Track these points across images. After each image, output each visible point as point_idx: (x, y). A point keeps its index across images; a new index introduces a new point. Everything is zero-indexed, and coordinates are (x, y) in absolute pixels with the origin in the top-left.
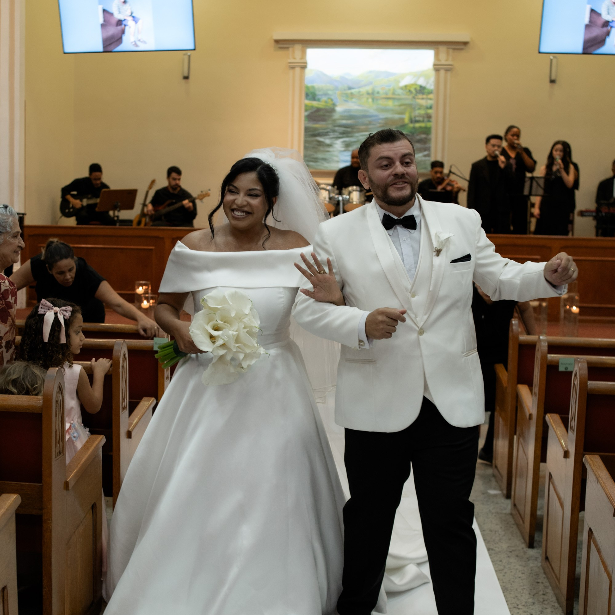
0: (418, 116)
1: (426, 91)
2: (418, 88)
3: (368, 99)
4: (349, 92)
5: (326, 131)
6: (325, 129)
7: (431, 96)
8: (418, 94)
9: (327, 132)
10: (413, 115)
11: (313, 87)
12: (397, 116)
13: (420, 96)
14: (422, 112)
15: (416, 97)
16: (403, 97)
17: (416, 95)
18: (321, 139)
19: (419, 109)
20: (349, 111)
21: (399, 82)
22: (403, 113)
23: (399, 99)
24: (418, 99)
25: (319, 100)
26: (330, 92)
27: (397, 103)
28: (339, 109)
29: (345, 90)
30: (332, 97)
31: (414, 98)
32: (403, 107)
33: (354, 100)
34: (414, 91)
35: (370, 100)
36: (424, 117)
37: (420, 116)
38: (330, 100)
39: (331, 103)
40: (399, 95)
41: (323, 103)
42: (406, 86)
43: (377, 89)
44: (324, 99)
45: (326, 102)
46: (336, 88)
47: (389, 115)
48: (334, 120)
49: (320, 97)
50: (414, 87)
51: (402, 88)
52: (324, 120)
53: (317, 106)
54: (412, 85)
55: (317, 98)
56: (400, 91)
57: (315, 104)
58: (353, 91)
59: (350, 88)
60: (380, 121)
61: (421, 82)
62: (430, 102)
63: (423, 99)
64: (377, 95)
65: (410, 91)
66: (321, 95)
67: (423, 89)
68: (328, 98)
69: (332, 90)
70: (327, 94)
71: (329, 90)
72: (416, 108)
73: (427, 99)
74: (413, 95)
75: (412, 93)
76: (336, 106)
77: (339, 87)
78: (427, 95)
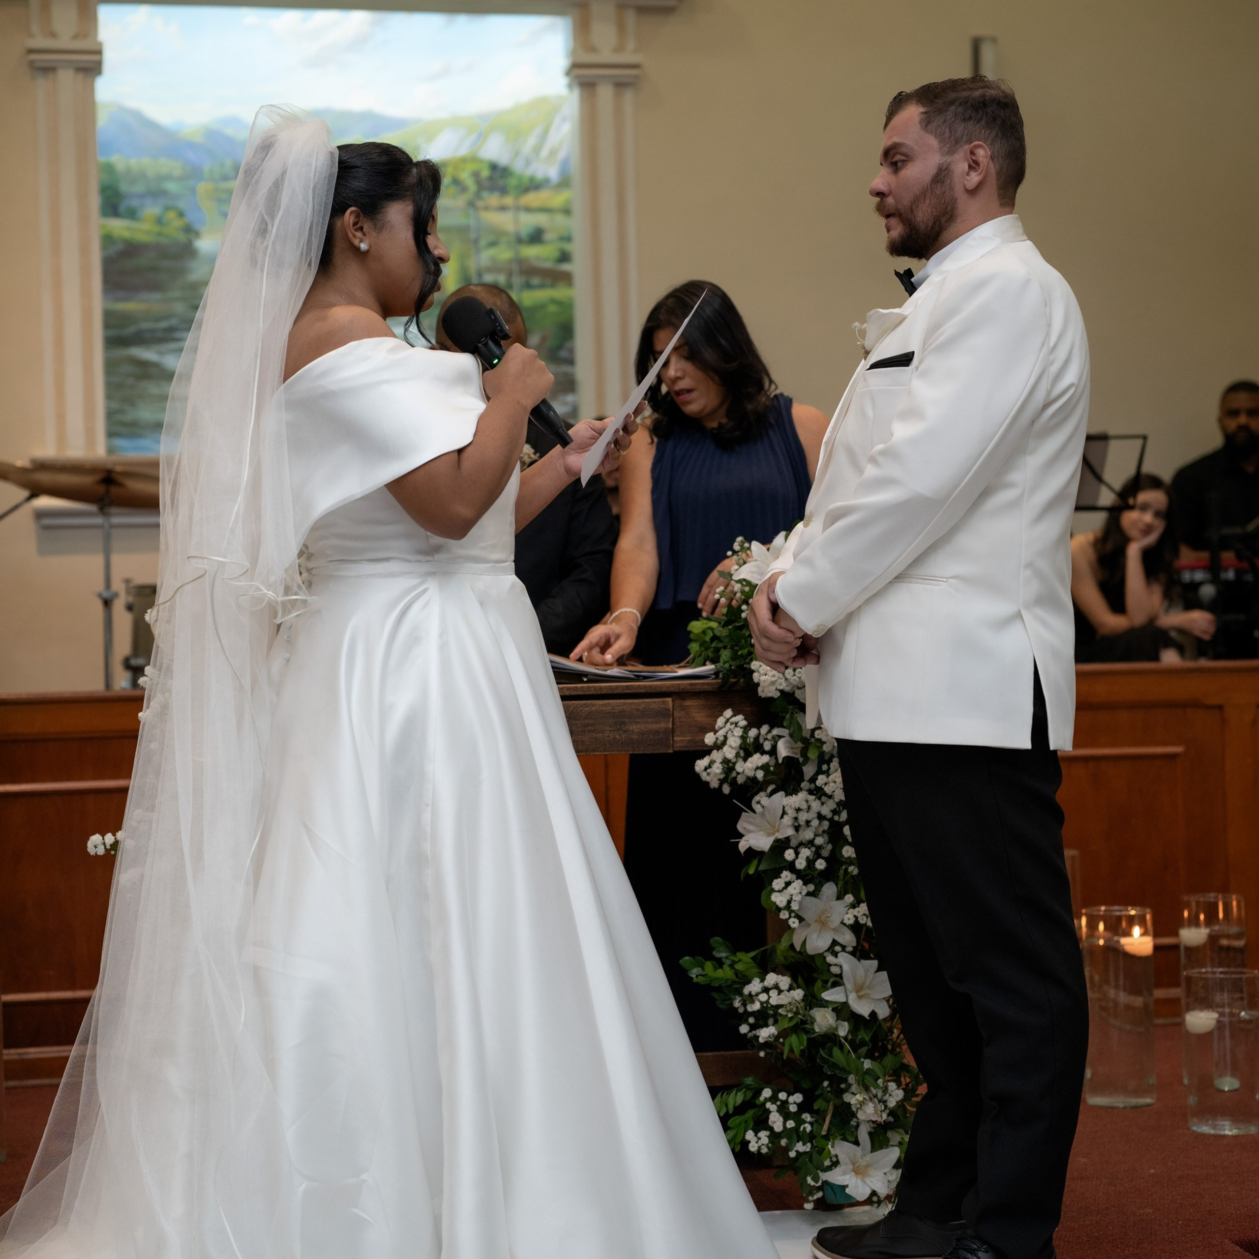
0: (489, 270)
1: (513, 182)
2: (485, 173)
5: (163, 324)
6: (158, 319)
7: (532, 199)
8: (485, 194)
9: (171, 329)
10: (472, 266)
13: (493, 199)
14: (504, 254)
15: (480, 204)
17: (478, 195)
18: (148, 354)
19: (493, 244)
24: (487, 208)
25: (132, 214)
26: (171, 187)
29: (222, 178)
30: (182, 204)
31: (471, 204)
34: (471, 184)
36: (510, 274)
37: (494, 268)
38: (171, 215)
39: (178, 223)
41: (146, 226)
44: (151, 210)
45: (159, 221)
46: (194, 173)
49: (134, 203)
50: (470, 167)
52: (155, 287)
53: (126, 234)
54: (464, 160)
55: (122, 208)
57: (119, 227)
61: (494, 150)
62: (528, 222)
63: (503, 208)
65: (456, 181)
66: (142, 196)
67: (502, 177)
68: (168, 208)
69: (181, 179)
70: (163, 193)
71: (168, 177)
72: (483, 243)
73: (518, 208)
74: (468, 196)
75: (464, 189)
76: (197, 234)
77: (206, 168)
78: (517, 197)
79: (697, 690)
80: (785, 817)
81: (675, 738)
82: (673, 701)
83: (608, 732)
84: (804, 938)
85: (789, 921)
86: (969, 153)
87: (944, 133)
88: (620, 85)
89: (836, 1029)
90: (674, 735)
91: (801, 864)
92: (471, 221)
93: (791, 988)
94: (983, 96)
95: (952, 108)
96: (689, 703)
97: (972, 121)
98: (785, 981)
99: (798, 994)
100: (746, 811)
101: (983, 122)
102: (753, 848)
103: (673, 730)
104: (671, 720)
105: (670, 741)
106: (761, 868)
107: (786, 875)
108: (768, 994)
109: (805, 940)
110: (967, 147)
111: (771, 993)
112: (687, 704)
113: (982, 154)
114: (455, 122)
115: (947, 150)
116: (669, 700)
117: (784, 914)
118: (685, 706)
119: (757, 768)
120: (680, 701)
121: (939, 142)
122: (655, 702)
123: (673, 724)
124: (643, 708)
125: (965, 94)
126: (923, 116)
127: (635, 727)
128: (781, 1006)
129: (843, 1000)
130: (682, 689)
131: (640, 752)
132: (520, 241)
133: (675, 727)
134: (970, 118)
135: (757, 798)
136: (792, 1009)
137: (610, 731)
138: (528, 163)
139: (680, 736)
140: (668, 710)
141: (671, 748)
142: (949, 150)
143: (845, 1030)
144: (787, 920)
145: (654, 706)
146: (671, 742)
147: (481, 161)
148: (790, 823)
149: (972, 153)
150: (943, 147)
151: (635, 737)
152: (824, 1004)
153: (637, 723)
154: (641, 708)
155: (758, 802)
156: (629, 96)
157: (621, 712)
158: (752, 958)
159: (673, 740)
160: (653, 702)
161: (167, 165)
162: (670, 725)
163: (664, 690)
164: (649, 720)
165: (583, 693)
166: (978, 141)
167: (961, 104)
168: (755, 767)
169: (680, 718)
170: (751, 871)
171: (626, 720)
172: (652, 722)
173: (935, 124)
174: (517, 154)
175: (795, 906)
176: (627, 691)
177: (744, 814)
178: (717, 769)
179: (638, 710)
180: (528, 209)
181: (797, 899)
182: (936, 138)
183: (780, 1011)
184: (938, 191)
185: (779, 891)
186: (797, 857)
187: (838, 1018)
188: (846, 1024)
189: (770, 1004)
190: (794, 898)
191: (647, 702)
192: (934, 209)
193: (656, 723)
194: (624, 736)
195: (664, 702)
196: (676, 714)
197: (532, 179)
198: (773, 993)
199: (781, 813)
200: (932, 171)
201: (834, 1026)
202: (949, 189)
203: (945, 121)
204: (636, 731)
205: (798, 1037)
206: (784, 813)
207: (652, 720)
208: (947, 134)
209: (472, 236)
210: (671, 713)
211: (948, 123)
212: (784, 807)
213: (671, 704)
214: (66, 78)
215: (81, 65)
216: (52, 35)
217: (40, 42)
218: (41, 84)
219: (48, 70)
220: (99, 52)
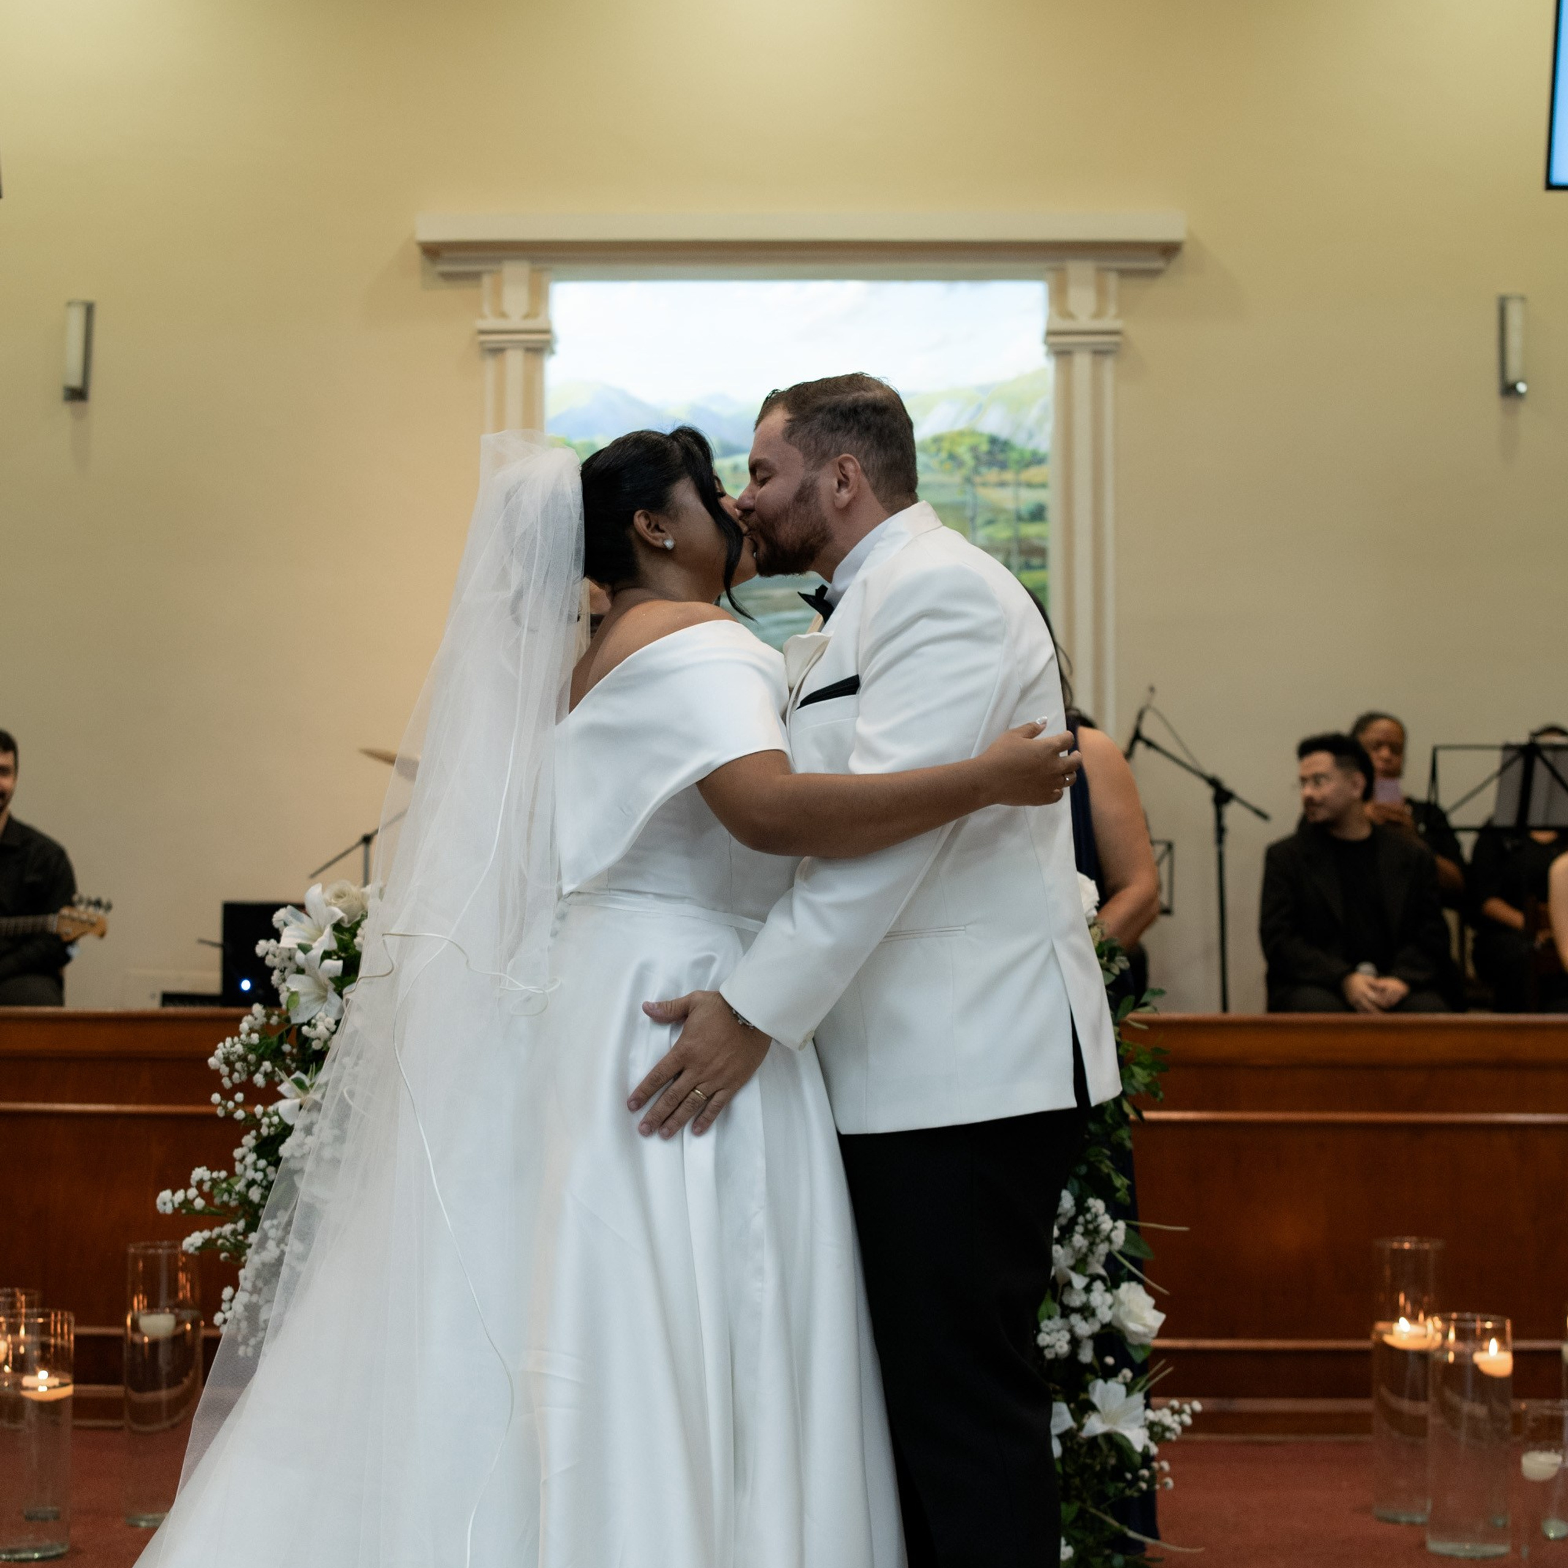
2: (984, 447)
7: (1034, 474)
8: (984, 470)
13: (992, 475)
14: (1001, 530)
15: (978, 479)
16: (927, 478)
17: (976, 470)
19: (990, 522)
24: (984, 485)
31: (968, 480)
34: (968, 459)
36: (1008, 553)
42: (939, 441)
50: (968, 441)
54: (961, 434)
61: (994, 423)
62: (1029, 498)
63: (1002, 484)
65: (952, 457)
67: (1003, 451)
72: (980, 520)
73: (1018, 484)
74: (964, 472)
75: (961, 465)
78: (1018, 472)
86: (837, 468)
87: (809, 446)
88: (1096, 353)
92: (968, 498)
94: (856, 401)
95: (820, 416)
97: (841, 432)
101: (854, 433)
110: (836, 460)
113: (851, 467)
114: (951, 395)
121: (804, 456)
125: (837, 398)
126: (787, 422)
132: (1020, 518)
134: (838, 428)
138: (1031, 436)
142: (814, 464)
147: (981, 435)
149: (841, 466)
150: (808, 461)
156: (1107, 364)
166: (848, 453)
167: (829, 411)
173: (800, 435)
174: (1018, 427)
180: (1030, 485)
182: (800, 451)
184: (802, 511)
192: (799, 531)
197: (1034, 454)
200: (794, 488)
202: (815, 509)
203: (811, 431)
208: (812, 447)
209: (969, 513)
211: (814, 434)
214: (515, 359)
215: (530, 345)
216: (503, 315)
217: (491, 323)
218: (490, 365)
219: (497, 351)
220: (547, 331)
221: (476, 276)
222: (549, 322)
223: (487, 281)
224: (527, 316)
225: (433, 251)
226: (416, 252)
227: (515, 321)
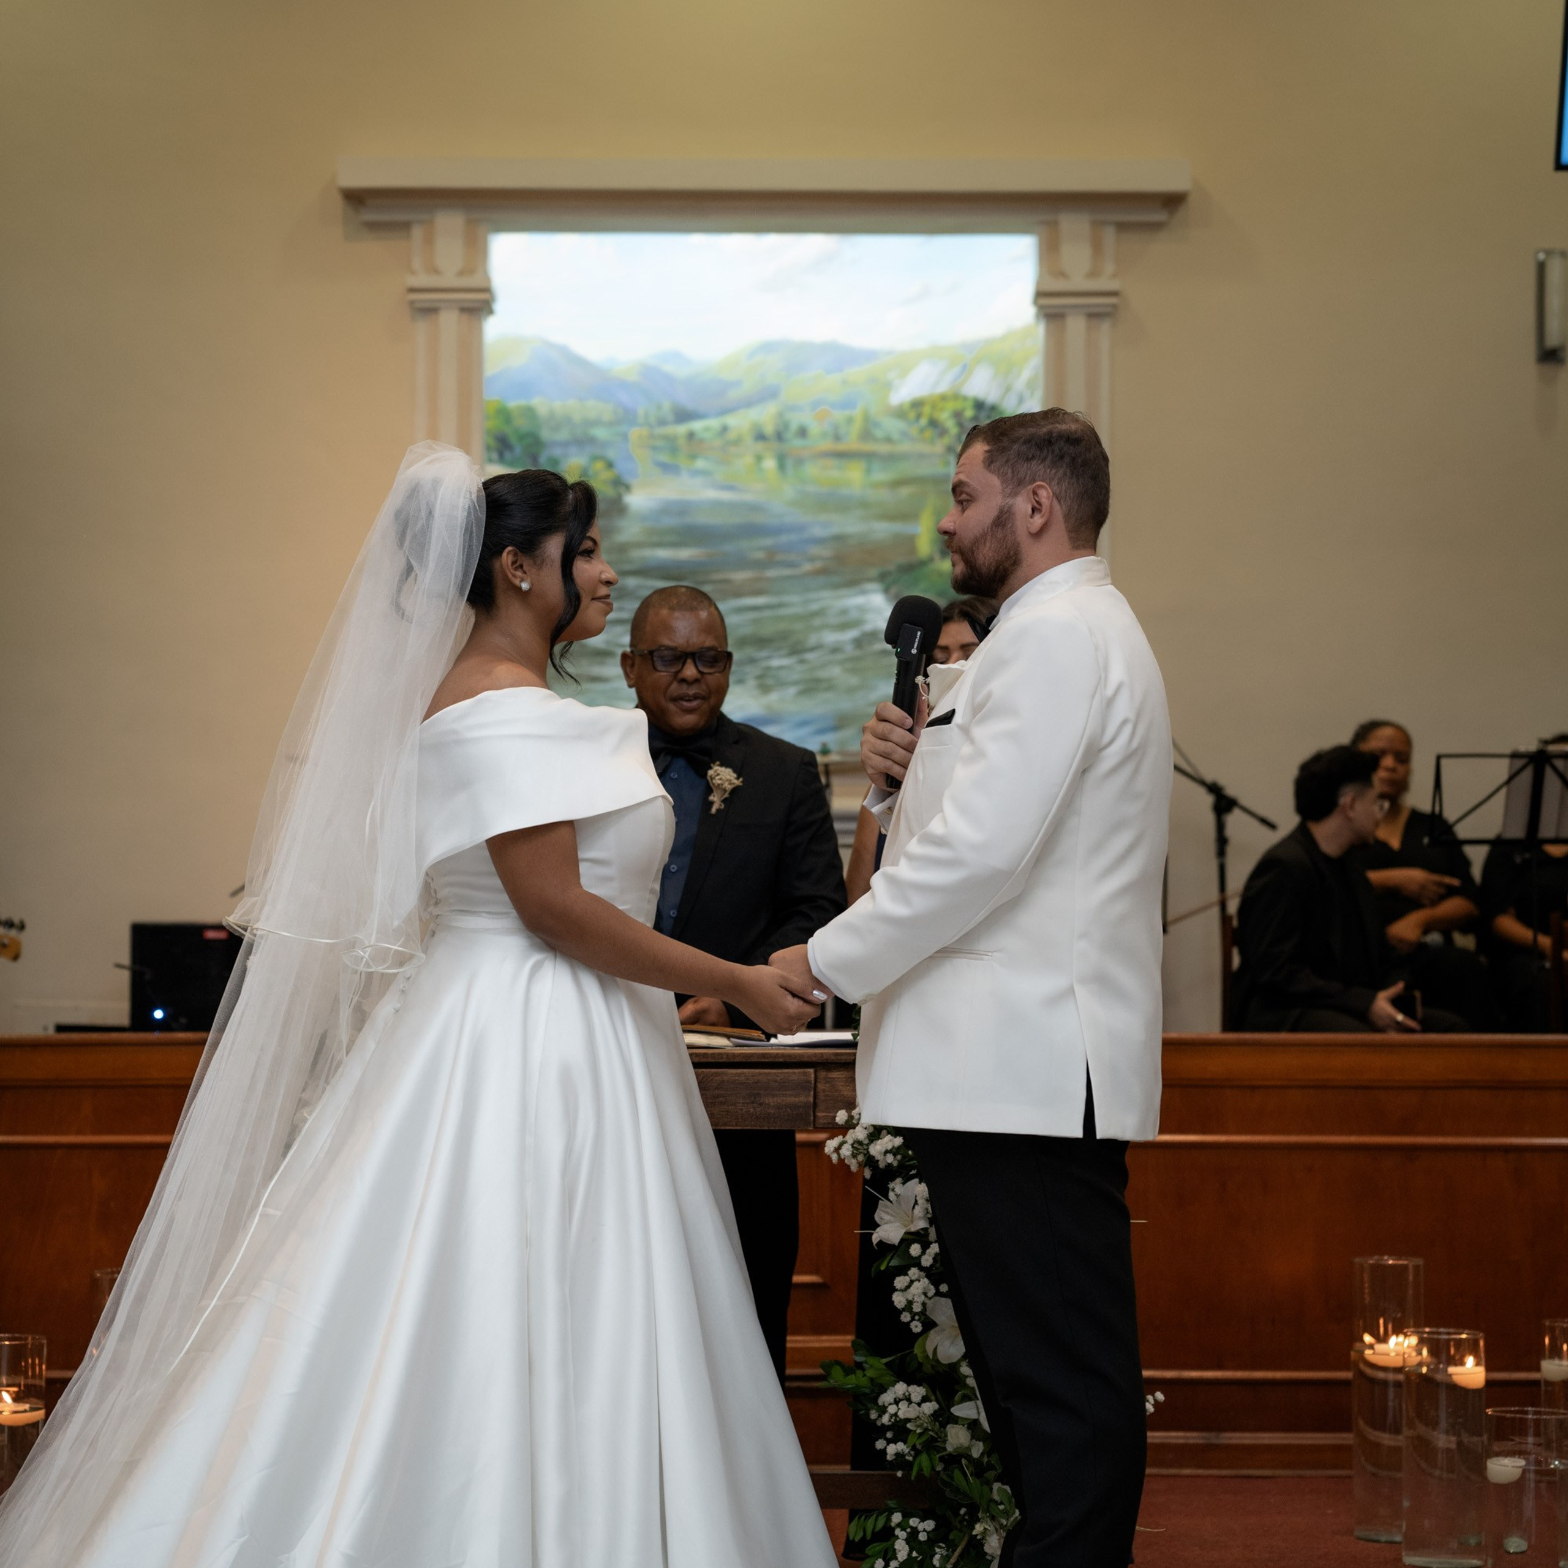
2: (969, 412)
3: (759, 458)
4: (682, 429)
11: (530, 412)
12: (882, 530)
16: (905, 447)
20: (681, 508)
21: (888, 386)
22: (908, 515)
23: (890, 459)
26: (600, 433)
27: (881, 475)
28: (638, 500)
29: (662, 422)
30: (611, 454)
32: (905, 491)
33: (700, 464)
34: (952, 427)
35: (770, 464)
38: (599, 466)
39: (606, 475)
40: (889, 440)
42: (917, 405)
43: (796, 420)
44: (576, 462)
45: (585, 474)
46: (627, 417)
47: (851, 525)
48: (623, 548)
49: (558, 454)
50: (951, 406)
51: (900, 413)
54: (943, 398)
56: (893, 426)
58: (697, 426)
59: (683, 416)
60: (815, 550)
61: (980, 386)
64: (798, 442)
65: (933, 423)
66: (565, 444)
68: (595, 458)
69: (610, 424)
70: (592, 441)
71: (596, 423)
74: (947, 439)
75: (943, 432)
76: (628, 488)
77: (641, 412)
79: (843, 1061)
80: (916, 1207)
81: (819, 1114)
82: (815, 1072)
83: (741, 1105)
84: (935, 1345)
85: (911, 1324)
86: (1032, 494)
87: (1007, 474)
88: (1095, 316)
89: (969, 1448)
90: (817, 1110)
91: (927, 1261)
93: (925, 1399)
94: (1050, 433)
95: (1016, 447)
96: (835, 1074)
97: (1035, 461)
98: (917, 1392)
99: (929, 1407)
100: (882, 1200)
101: (1048, 461)
102: (884, 1241)
103: (815, 1105)
104: (812, 1093)
105: (810, 1116)
106: (892, 1264)
107: (914, 1272)
108: (897, 1405)
109: (937, 1346)
110: (1031, 487)
111: (900, 1404)
112: (833, 1076)
113: (1044, 495)
114: (934, 353)
115: (1009, 492)
116: (811, 1071)
117: (906, 1316)
118: (830, 1078)
119: (886, 1152)
120: (825, 1073)
121: (1002, 483)
122: (795, 1073)
123: (815, 1097)
124: (781, 1079)
125: (1032, 430)
126: (987, 455)
127: (770, 1100)
128: (908, 1420)
129: (975, 1417)
130: (827, 1059)
131: (777, 1128)
133: (817, 1101)
134: (1033, 457)
135: (891, 1185)
136: (923, 1424)
137: (743, 1103)
139: (823, 1112)
140: (809, 1082)
141: (812, 1124)
142: (1011, 492)
143: (979, 1450)
144: (908, 1323)
145: (793, 1077)
146: (812, 1118)
147: (965, 398)
148: (921, 1215)
149: (1035, 493)
150: (1005, 488)
151: (772, 1111)
152: (955, 1420)
153: (774, 1096)
154: (778, 1079)
155: (893, 1190)
156: (1105, 326)
157: (756, 1083)
158: (886, 1364)
159: (815, 1116)
160: (792, 1073)
161: (594, 408)
162: (811, 1099)
163: (805, 1059)
164: (788, 1093)
165: (714, 1061)
166: (1042, 481)
167: (1025, 443)
168: (884, 1150)
169: (824, 1091)
170: (883, 1268)
171: (762, 1092)
172: (791, 1095)
173: (998, 464)
174: (1008, 389)
175: (917, 1308)
176: (763, 1060)
177: (880, 1201)
178: (846, 1151)
179: (775, 1081)
181: (918, 1300)
182: (999, 478)
183: (909, 1426)
184: (1000, 535)
185: (901, 1290)
186: (923, 1252)
187: (973, 1437)
188: (981, 1444)
189: (898, 1417)
190: (916, 1299)
191: (786, 1073)
192: (995, 554)
193: (796, 1096)
194: (759, 1109)
195: (805, 1073)
196: (820, 1086)
198: (903, 1405)
199: (914, 1201)
200: (992, 514)
201: (966, 1444)
202: (1011, 533)
203: (1007, 461)
204: (772, 1104)
205: (929, 1455)
206: (916, 1203)
207: (790, 1092)
208: (1010, 475)
210: (813, 1086)
211: (1011, 463)
212: (916, 1197)
213: (813, 1076)
214: (449, 320)
215: (466, 305)
216: (436, 271)
217: (422, 280)
218: (422, 327)
219: (430, 311)
220: (487, 290)
221: (406, 226)
222: (488, 279)
223: (417, 232)
224: (461, 273)
225: (356, 198)
226: (338, 201)
227: (449, 279)
